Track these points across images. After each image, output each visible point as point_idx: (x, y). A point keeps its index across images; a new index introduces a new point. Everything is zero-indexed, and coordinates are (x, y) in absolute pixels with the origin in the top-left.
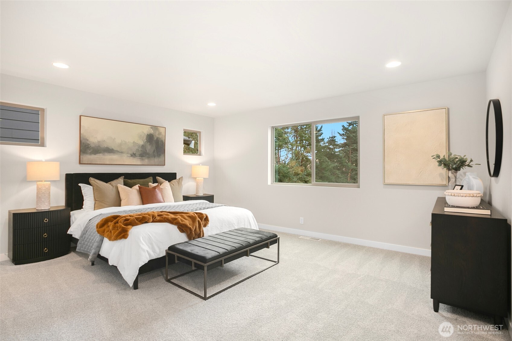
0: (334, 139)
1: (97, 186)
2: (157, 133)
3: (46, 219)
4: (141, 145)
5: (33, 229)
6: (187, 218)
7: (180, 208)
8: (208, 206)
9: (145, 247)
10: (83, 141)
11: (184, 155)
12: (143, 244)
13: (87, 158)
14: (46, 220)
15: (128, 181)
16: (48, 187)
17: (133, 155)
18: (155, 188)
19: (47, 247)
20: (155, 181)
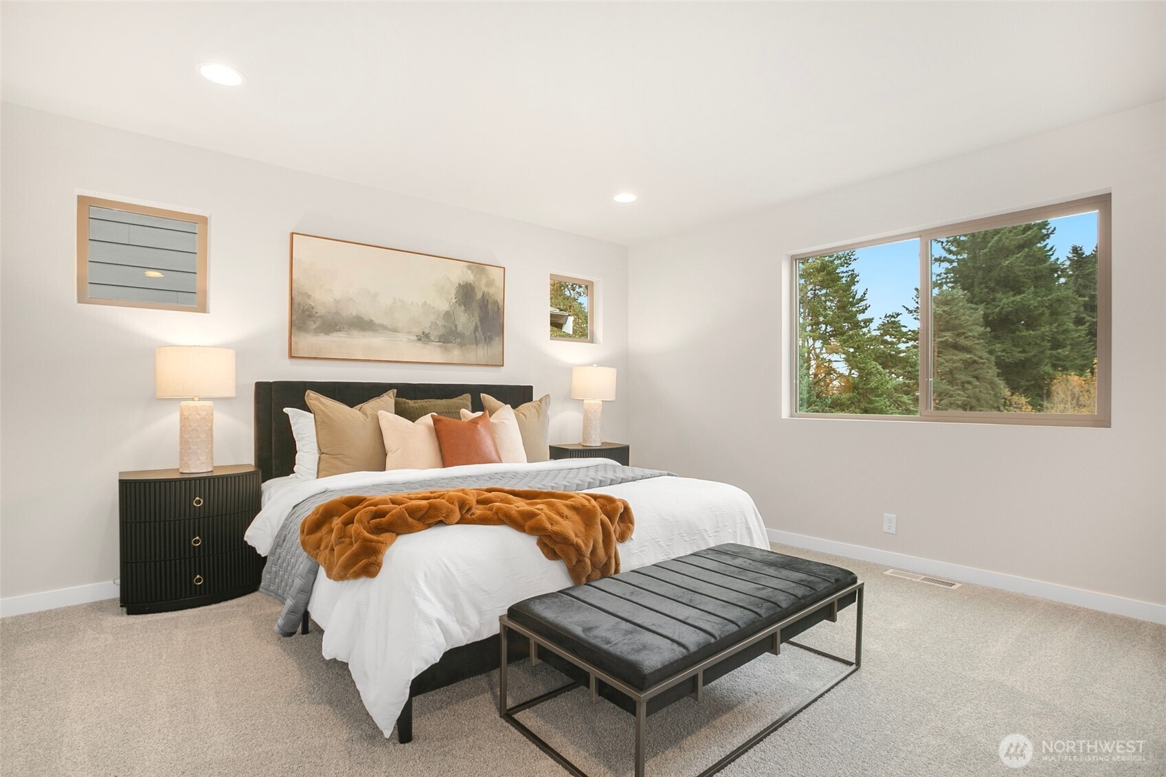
0: (896, 320)
1: (325, 414)
2: (484, 281)
3: (198, 498)
4: (444, 313)
5: (167, 523)
6: (566, 512)
7: (543, 480)
8: (623, 476)
9: (434, 608)
10: (297, 299)
11: (551, 339)
12: (426, 598)
13: (309, 341)
14: (199, 502)
15: (408, 403)
16: (205, 413)
17: (424, 338)
18: (474, 422)
19: (202, 571)
20: (477, 406)
